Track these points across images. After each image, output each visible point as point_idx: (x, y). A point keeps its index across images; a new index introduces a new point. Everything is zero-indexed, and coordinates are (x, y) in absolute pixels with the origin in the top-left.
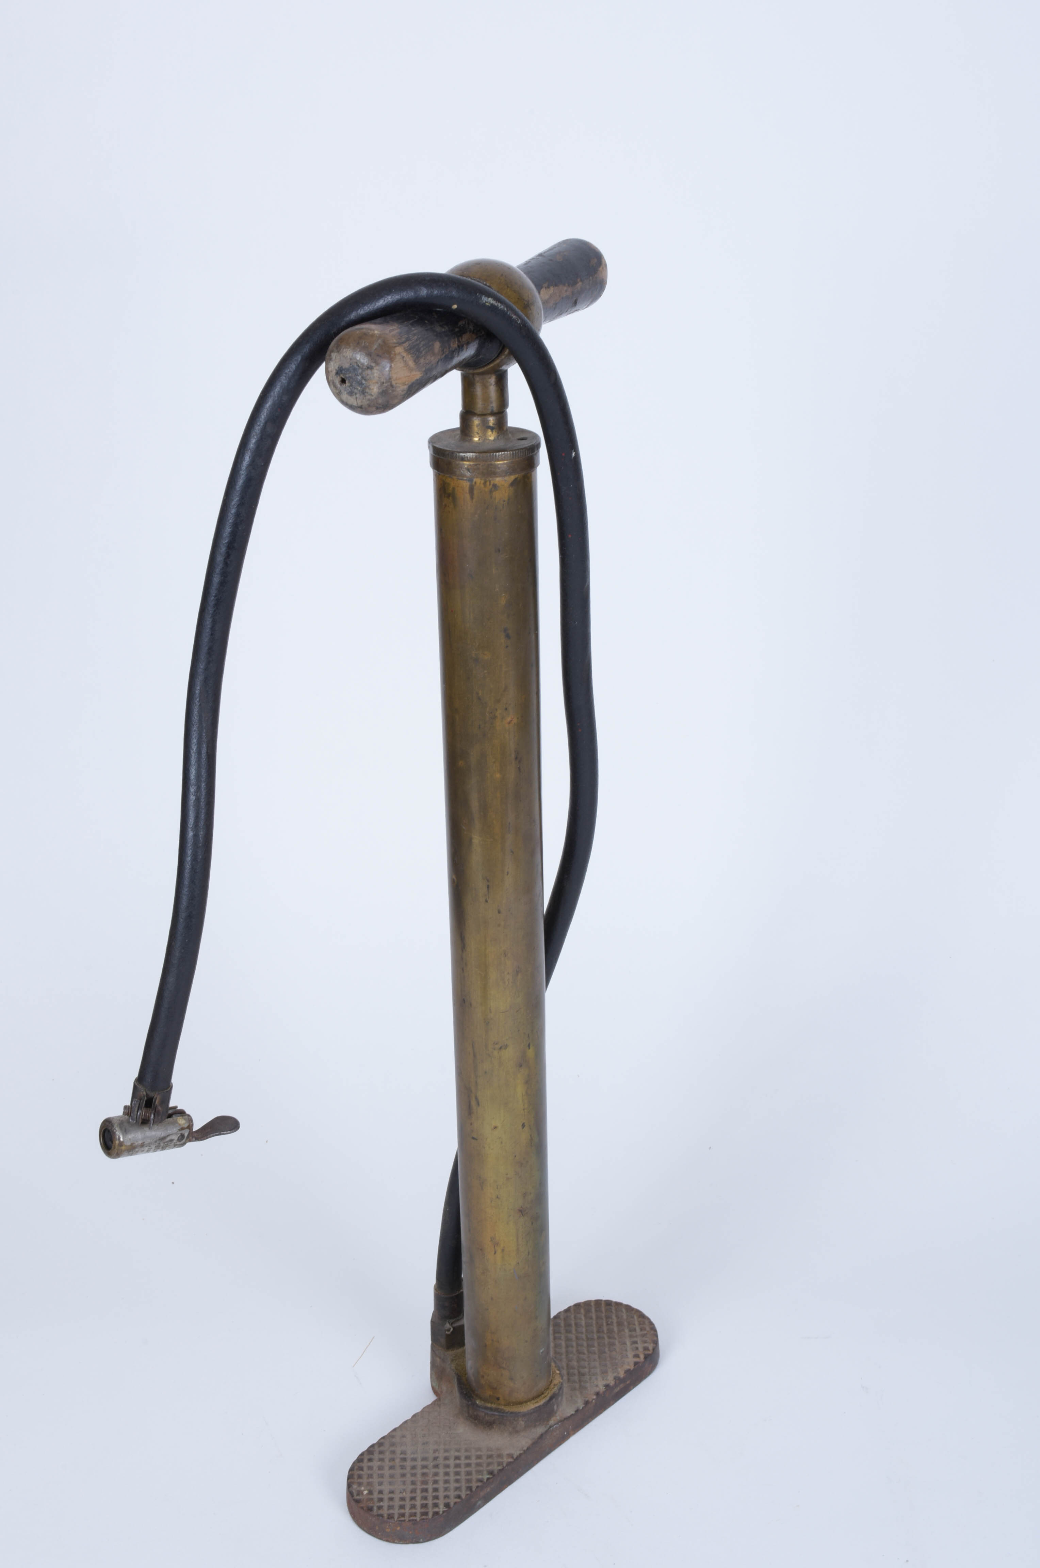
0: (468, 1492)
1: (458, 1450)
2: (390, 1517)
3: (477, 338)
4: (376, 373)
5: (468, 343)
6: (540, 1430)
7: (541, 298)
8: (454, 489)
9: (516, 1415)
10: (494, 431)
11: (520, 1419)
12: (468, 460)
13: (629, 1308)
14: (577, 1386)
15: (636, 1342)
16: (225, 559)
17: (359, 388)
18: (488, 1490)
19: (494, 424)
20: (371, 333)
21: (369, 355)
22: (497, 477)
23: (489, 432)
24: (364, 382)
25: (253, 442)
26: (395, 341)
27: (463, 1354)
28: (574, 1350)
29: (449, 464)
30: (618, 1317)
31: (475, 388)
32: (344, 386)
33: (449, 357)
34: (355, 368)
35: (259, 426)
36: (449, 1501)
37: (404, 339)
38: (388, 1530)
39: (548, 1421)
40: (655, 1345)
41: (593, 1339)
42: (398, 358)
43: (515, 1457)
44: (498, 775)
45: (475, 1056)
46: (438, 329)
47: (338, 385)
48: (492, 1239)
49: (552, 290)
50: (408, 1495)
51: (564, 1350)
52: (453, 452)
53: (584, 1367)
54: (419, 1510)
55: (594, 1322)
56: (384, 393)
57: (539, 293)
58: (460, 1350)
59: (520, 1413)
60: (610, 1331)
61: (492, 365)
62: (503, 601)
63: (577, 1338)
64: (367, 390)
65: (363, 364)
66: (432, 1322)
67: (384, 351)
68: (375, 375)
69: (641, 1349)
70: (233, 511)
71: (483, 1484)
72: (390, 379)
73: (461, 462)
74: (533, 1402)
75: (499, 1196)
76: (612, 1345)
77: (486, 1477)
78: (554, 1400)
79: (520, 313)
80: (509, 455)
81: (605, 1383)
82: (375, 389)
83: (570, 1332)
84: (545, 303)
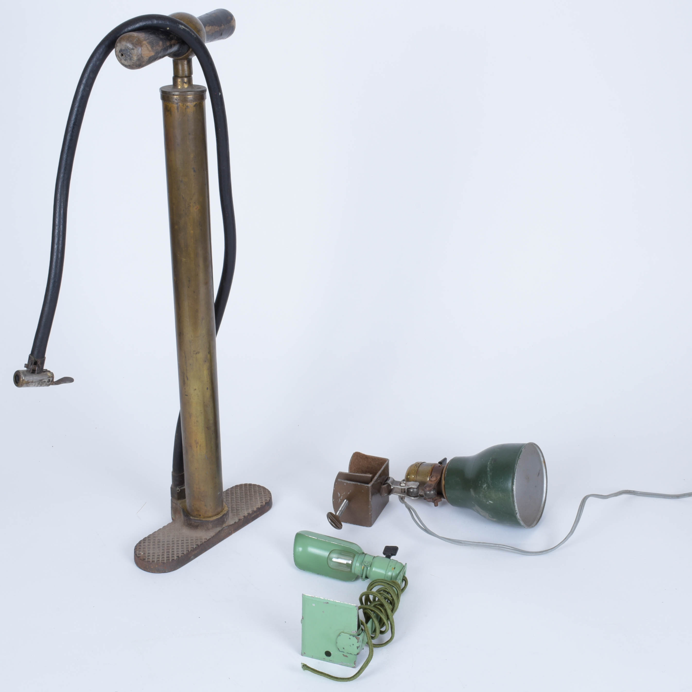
0: (187, 552)
1: (183, 538)
2: (153, 561)
3: (178, 43)
4: (135, 51)
5: (174, 45)
6: (219, 529)
7: (206, 30)
8: (170, 108)
9: (208, 522)
10: (187, 84)
11: (210, 524)
12: (176, 95)
13: (259, 486)
14: (236, 514)
15: (262, 498)
16: (72, 130)
17: (129, 58)
18: (196, 552)
19: (186, 81)
20: (133, 35)
21: (133, 44)
22: (188, 102)
23: (185, 85)
24: (131, 55)
25: (84, 81)
26: (143, 39)
27: (185, 502)
28: (235, 501)
29: (168, 97)
30: (254, 489)
31: (178, 66)
32: (122, 57)
33: (165, 49)
34: (127, 49)
35: (87, 74)
36: (179, 555)
37: (147, 39)
38: (152, 567)
39: (222, 525)
40: (270, 499)
41: (243, 497)
42: (144, 46)
43: (208, 539)
44: (192, 232)
45: (186, 357)
46: (161, 37)
47: (120, 56)
48: (195, 441)
49: (210, 27)
50: (161, 554)
51: (230, 502)
52: (169, 92)
53: (238, 507)
54: (165, 559)
55: (244, 491)
56: (139, 60)
57: (205, 28)
58: (184, 500)
59: (210, 521)
60: (251, 495)
61: (185, 55)
62: (192, 156)
63: (236, 497)
64: (132, 59)
65: (130, 48)
66: (171, 488)
67: (138, 43)
68: (135, 52)
69: (264, 500)
70: (76, 109)
71: (194, 550)
72: (141, 54)
73: (173, 96)
74: (215, 516)
75: (198, 421)
76: (251, 499)
77: (195, 546)
78: (225, 516)
79: (195, 33)
80: (193, 93)
81: (247, 512)
82: (135, 58)
83: (233, 495)
84: (207, 32)
